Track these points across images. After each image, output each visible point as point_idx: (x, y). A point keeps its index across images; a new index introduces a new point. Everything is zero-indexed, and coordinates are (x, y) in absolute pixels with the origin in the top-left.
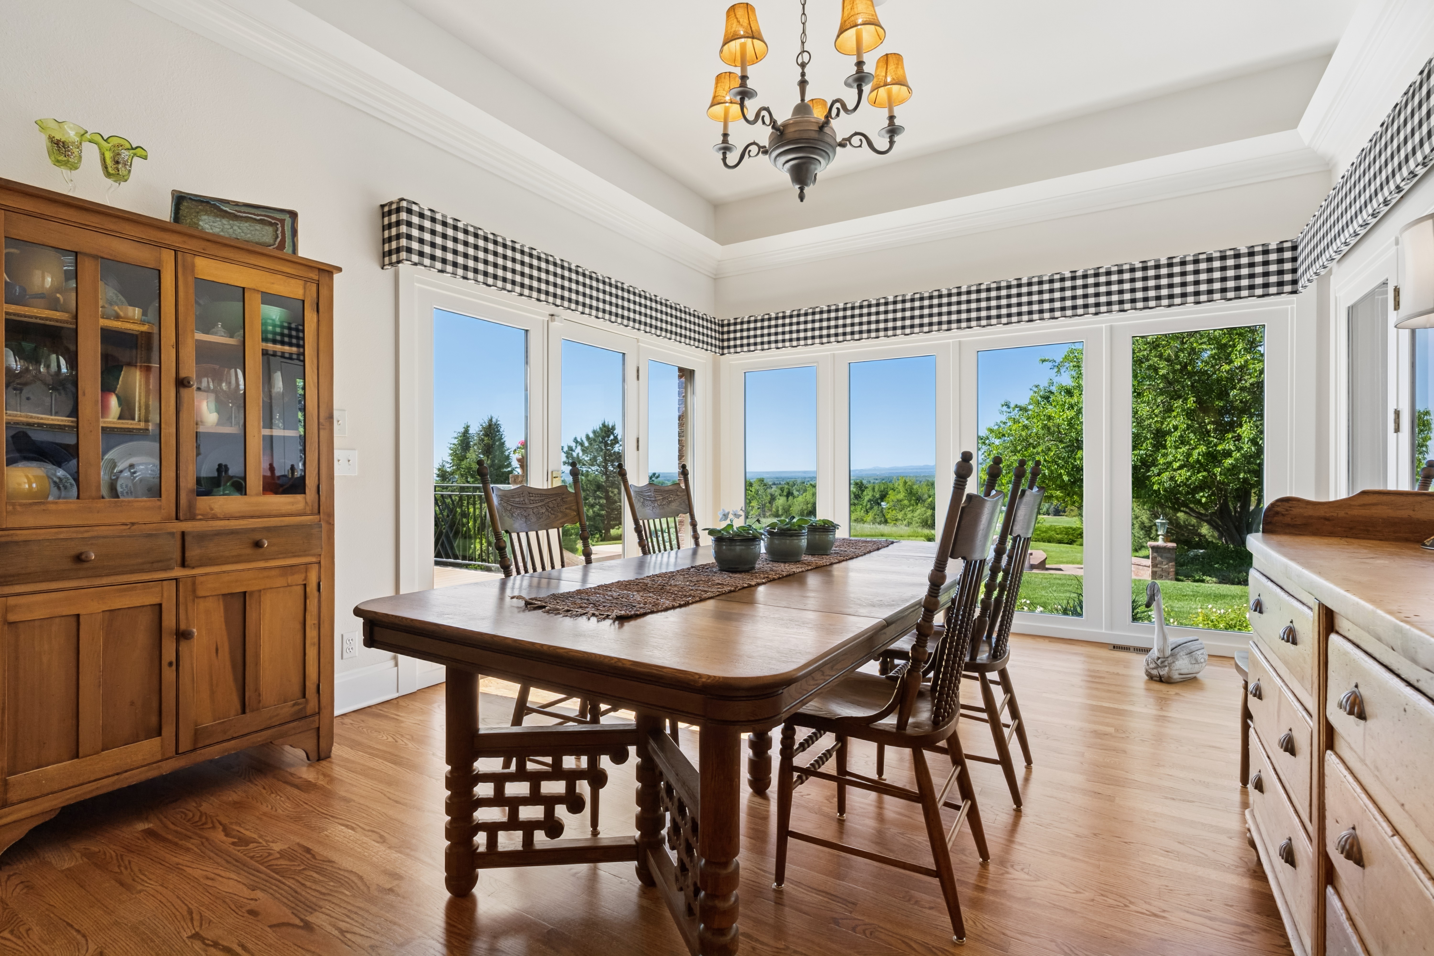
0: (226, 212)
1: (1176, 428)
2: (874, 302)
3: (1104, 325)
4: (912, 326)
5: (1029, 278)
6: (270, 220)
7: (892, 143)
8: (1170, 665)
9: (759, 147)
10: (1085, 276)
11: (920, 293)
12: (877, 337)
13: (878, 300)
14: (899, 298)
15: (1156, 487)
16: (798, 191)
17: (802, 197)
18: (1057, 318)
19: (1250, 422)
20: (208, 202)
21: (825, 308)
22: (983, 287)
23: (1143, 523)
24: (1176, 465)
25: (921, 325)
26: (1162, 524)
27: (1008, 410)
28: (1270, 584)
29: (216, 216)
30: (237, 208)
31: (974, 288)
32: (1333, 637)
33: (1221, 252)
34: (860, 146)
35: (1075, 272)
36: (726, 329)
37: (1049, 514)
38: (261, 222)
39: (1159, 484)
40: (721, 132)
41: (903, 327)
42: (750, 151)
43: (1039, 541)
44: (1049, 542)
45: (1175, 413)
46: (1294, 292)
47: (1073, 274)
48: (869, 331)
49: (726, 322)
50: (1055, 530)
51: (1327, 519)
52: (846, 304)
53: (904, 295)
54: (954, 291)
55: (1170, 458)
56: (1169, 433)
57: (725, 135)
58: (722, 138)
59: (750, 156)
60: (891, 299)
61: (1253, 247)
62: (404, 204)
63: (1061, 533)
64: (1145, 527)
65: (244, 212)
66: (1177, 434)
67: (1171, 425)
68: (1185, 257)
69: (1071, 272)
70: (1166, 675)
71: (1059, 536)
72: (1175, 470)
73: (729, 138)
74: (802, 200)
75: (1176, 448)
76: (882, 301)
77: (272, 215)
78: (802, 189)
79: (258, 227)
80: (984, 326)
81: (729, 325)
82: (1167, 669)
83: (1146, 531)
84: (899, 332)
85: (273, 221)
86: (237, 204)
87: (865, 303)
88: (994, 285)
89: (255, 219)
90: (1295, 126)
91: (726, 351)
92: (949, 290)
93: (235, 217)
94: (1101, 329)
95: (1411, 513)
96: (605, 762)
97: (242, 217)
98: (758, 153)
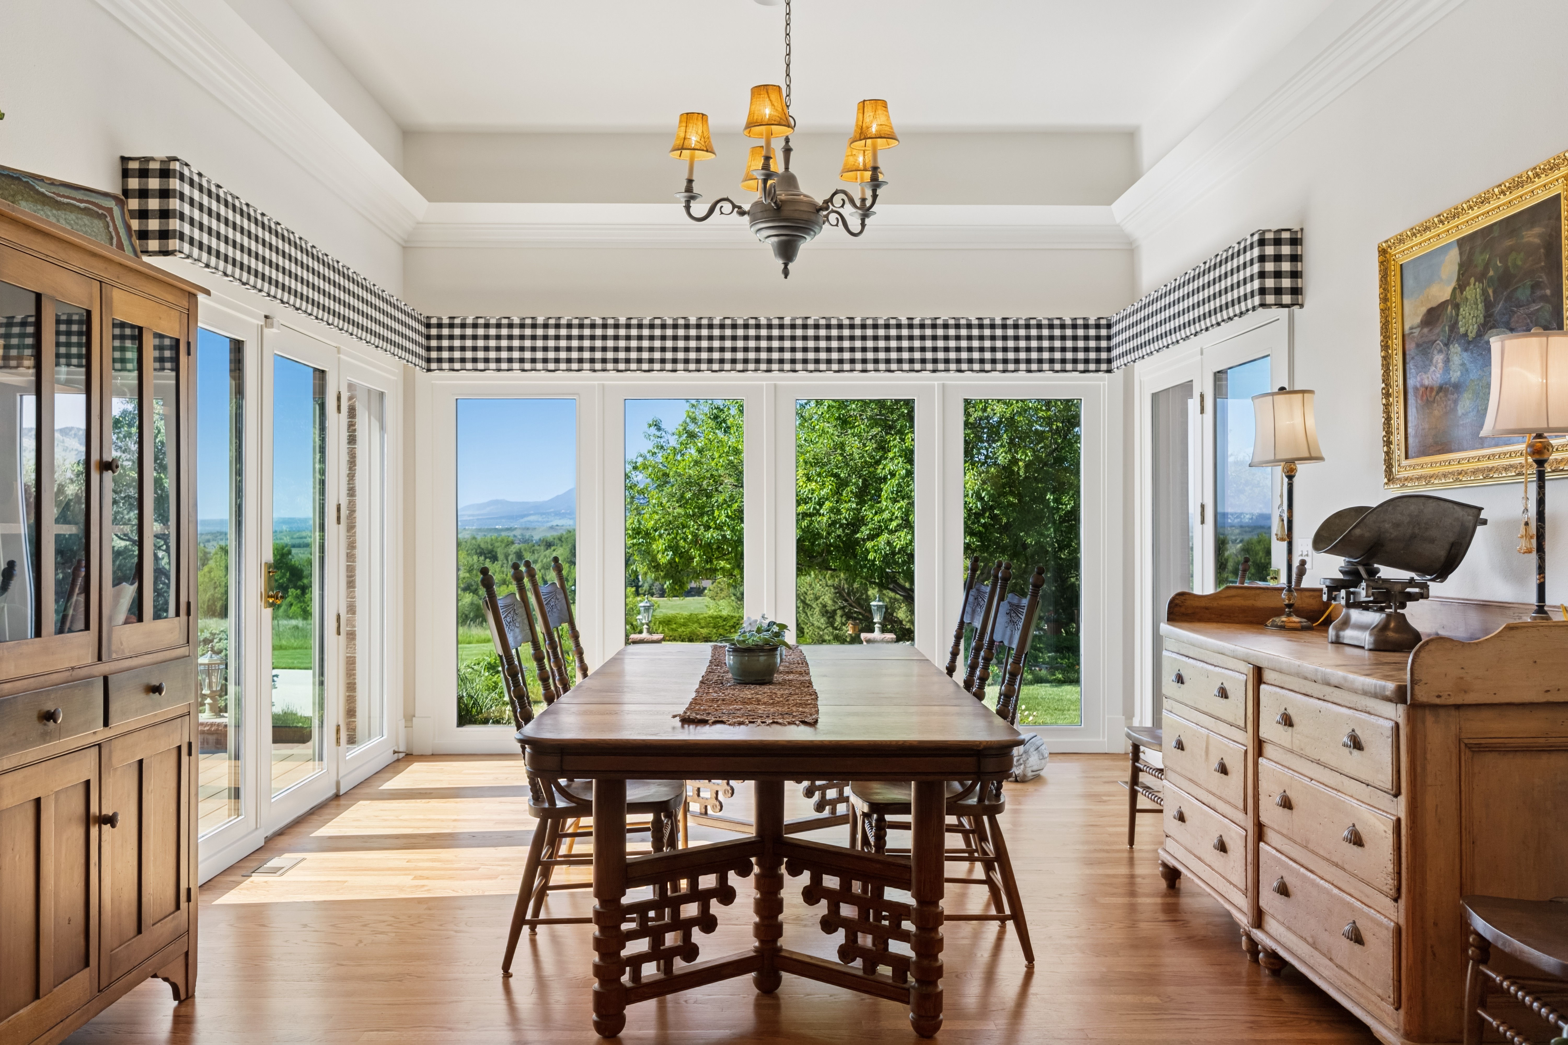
0: (43, 194)
1: (893, 474)
2: (670, 322)
3: (936, 383)
4: (722, 361)
5: (863, 319)
6: (95, 208)
7: (863, 225)
8: (1025, 762)
9: (734, 206)
10: (922, 326)
11: (733, 319)
12: (675, 371)
13: (675, 319)
14: (705, 322)
15: (871, 556)
16: (783, 266)
17: (786, 273)
18: (893, 371)
19: (973, 469)
20: (18, 179)
21: (599, 321)
22: (810, 322)
23: (825, 606)
24: (893, 526)
25: (734, 361)
26: (879, 607)
27: (658, 434)
28: (1191, 661)
29: (36, 202)
30: (54, 189)
31: (799, 322)
32: (1263, 687)
33: (1049, 319)
34: (837, 225)
35: (912, 319)
36: (434, 332)
37: (652, 595)
38: (86, 211)
39: (876, 551)
40: (686, 176)
41: (710, 361)
42: (722, 207)
43: (675, 640)
44: (691, 640)
45: (891, 455)
46: (1109, 371)
47: (910, 322)
48: (663, 361)
49: (434, 321)
50: (698, 621)
51: (1207, 608)
52: (630, 319)
53: (710, 319)
54: (776, 322)
55: (886, 515)
56: (884, 479)
57: (690, 181)
58: (685, 184)
59: (722, 213)
60: (693, 321)
61: (1076, 319)
62: (176, 166)
63: (707, 626)
64: (827, 612)
65: (68, 197)
66: (895, 481)
67: (887, 471)
68: (1017, 320)
69: (908, 319)
70: (1022, 774)
71: (704, 631)
72: (891, 532)
73: (694, 184)
74: (786, 277)
75: (895, 501)
76: (681, 322)
77: (92, 200)
78: (786, 265)
79: (86, 220)
80: (811, 371)
81: (440, 326)
82: (1022, 767)
83: (829, 618)
84: (704, 366)
85: (100, 212)
86: (53, 182)
87: (658, 322)
88: (823, 322)
89: (78, 207)
90: (1110, 203)
91: (434, 366)
92: (769, 319)
93: (58, 205)
94: (933, 386)
95: (1254, 602)
96: (733, 879)
97: (64, 203)
98: (732, 212)
